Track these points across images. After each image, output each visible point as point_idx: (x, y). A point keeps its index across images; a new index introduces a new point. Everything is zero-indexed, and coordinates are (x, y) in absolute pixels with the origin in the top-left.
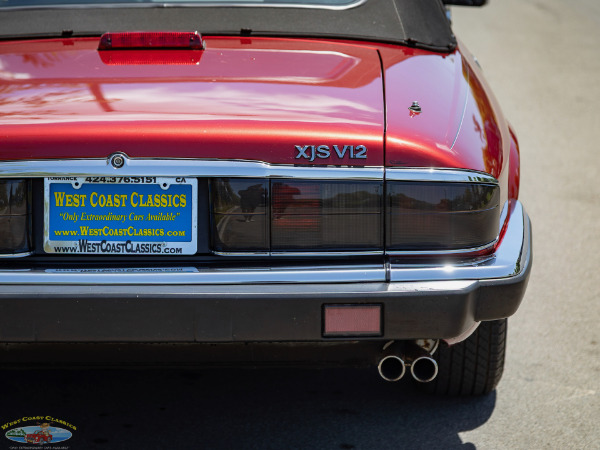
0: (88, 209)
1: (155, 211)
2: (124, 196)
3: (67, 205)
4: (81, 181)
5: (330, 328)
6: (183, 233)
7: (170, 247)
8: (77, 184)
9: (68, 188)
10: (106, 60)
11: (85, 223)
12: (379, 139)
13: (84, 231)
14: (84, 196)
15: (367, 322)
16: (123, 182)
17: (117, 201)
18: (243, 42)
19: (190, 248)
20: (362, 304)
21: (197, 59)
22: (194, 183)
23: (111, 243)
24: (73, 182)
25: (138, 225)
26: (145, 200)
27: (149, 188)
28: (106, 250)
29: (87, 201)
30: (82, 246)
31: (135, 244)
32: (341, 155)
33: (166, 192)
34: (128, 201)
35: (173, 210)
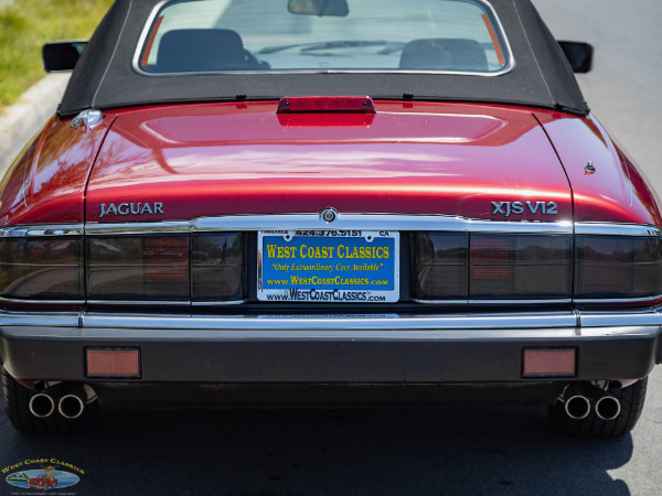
0: (298, 261)
1: (360, 262)
2: (331, 248)
3: (279, 256)
4: (292, 235)
5: (528, 370)
6: (385, 283)
7: (373, 295)
8: (288, 237)
9: (279, 241)
11: (295, 273)
12: (567, 196)
13: (294, 280)
14: (294, 248)
15: (564, 364)
16: (330, 235)
17: (324, 253)
18: (405, 106)
19: (393, 296)
20: (558, 347)
21: (369, 122)
22: (397, 236)
23: (320, 291)
24: (285, 235)
25: (345, 275)
26: (351, 251)
27: (355, 240)
28: (315, 298)
29: (297, 253)
30: (294, 294)
31: (342, 292)
32: (534, 211)
33: (371, 245)
34: (335, 253)
35: (376, 261)
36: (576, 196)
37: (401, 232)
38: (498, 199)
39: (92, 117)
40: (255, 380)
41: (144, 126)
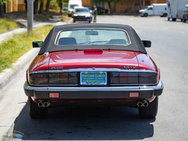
0: (88, 77)
1: (99, 77)
3: (84, 76)
5: (130, 96)
6: (104, 81)
7: (102, 84)
10: (85, 54)
11: (87, 80)
12: (137, 65)
15: (137, 95)
16: (94, 72)
17: (93, 76)
18: (109, 51)
19: (105, 84)
20: (136, 92)
21: (102, 54)
22: (106, 73)
24: (85, 73)
25: (96, 80)
26: (98, 75)
27: (98, 73)
28: (91, 84)
29: (88, 76)
30: (87, 83)
31: (96, 83)
32: (131, 68)
33: (101, 74)
34: (95, 76)
35: (102, 77)
36: (139, 65)
37: (107, 72)
38: (125, 66)
39: (47, 54)
40: (80, 98)
41: (57, 56)
